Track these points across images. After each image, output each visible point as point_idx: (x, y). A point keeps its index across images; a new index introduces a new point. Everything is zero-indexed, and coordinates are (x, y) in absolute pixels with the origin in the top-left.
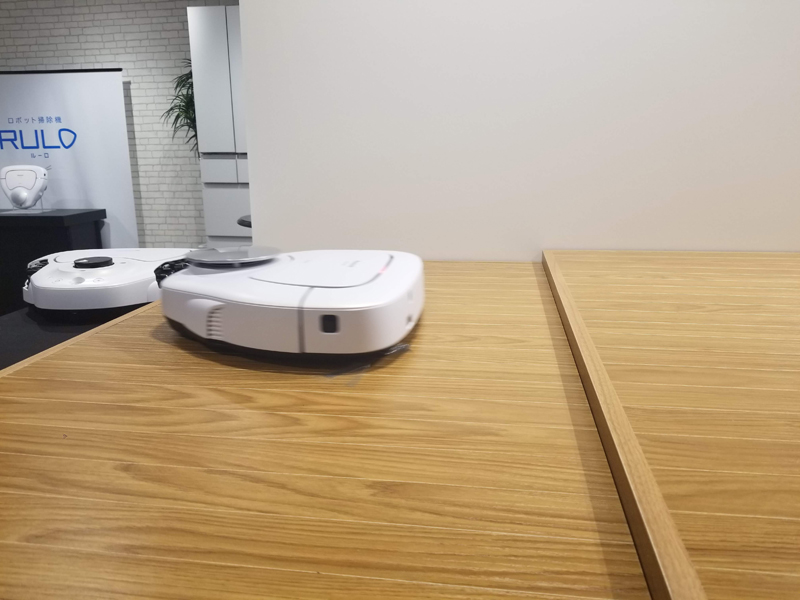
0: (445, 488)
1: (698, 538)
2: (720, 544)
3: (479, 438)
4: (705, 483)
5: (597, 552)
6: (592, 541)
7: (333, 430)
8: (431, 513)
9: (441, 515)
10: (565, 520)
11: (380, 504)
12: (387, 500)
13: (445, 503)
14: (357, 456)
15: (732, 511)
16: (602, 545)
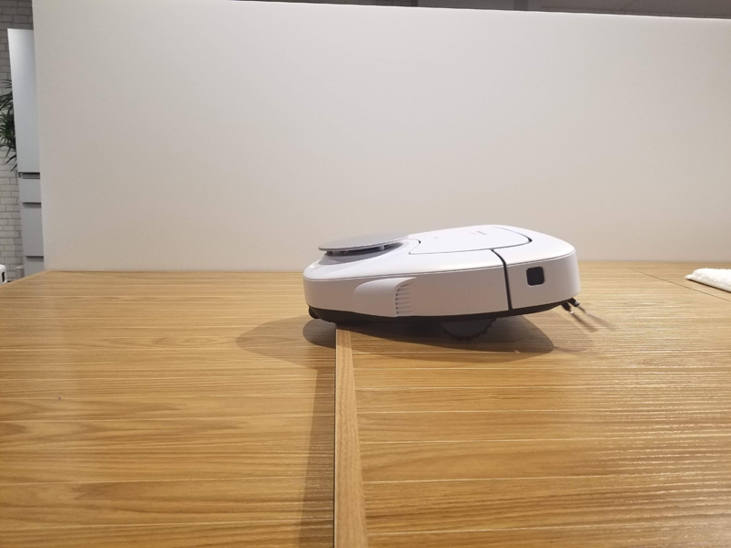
0: (160, 484)
1: (380, 506)
2: (400, 509)
3: (216, 432)
4: (406, 453)
5: (295, 531)
6: (294, 521)
7: (58, 436)
8: (134, 511)
9: (145, 512)
10: (274, 503)
11: (80, 506)
12: (91, 502)
13: (153, 499)
14: (75, 460)
15: (421, 478)
16: (302, 524)
